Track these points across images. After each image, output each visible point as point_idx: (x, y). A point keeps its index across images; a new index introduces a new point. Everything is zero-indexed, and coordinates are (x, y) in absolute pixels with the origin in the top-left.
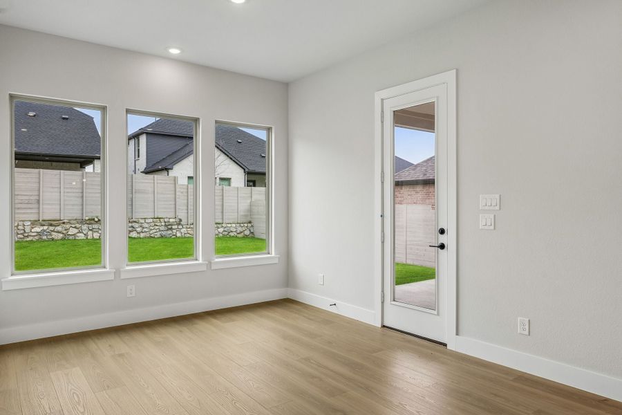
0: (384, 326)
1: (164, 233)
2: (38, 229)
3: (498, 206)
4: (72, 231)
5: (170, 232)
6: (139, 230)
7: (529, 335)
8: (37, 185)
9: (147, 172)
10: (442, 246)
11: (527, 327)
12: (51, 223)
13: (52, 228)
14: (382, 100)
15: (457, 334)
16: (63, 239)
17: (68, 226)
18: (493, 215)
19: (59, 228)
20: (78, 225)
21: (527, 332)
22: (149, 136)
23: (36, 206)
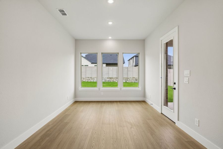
0: (162, 113)
1: (135, 81)
2: (108, 79)
3: (189, 74)
4: (115, 80)
5: (136, 81)
6: (129, 80)
7: (199, 126)
8: (108, 70)
9: (135, 66)
10: (175, 89)
11: (198, 123)
12: (111, 78)
13: (111, 79)
14: (161, 40)
15: (178, 120)
16: (113, 82)
17: (114, 79)
18: (188, 78)
19: (112, 79)
20: (116, 79)
21: (198, 125)
22: (136, 57)
23: (108, 74)
